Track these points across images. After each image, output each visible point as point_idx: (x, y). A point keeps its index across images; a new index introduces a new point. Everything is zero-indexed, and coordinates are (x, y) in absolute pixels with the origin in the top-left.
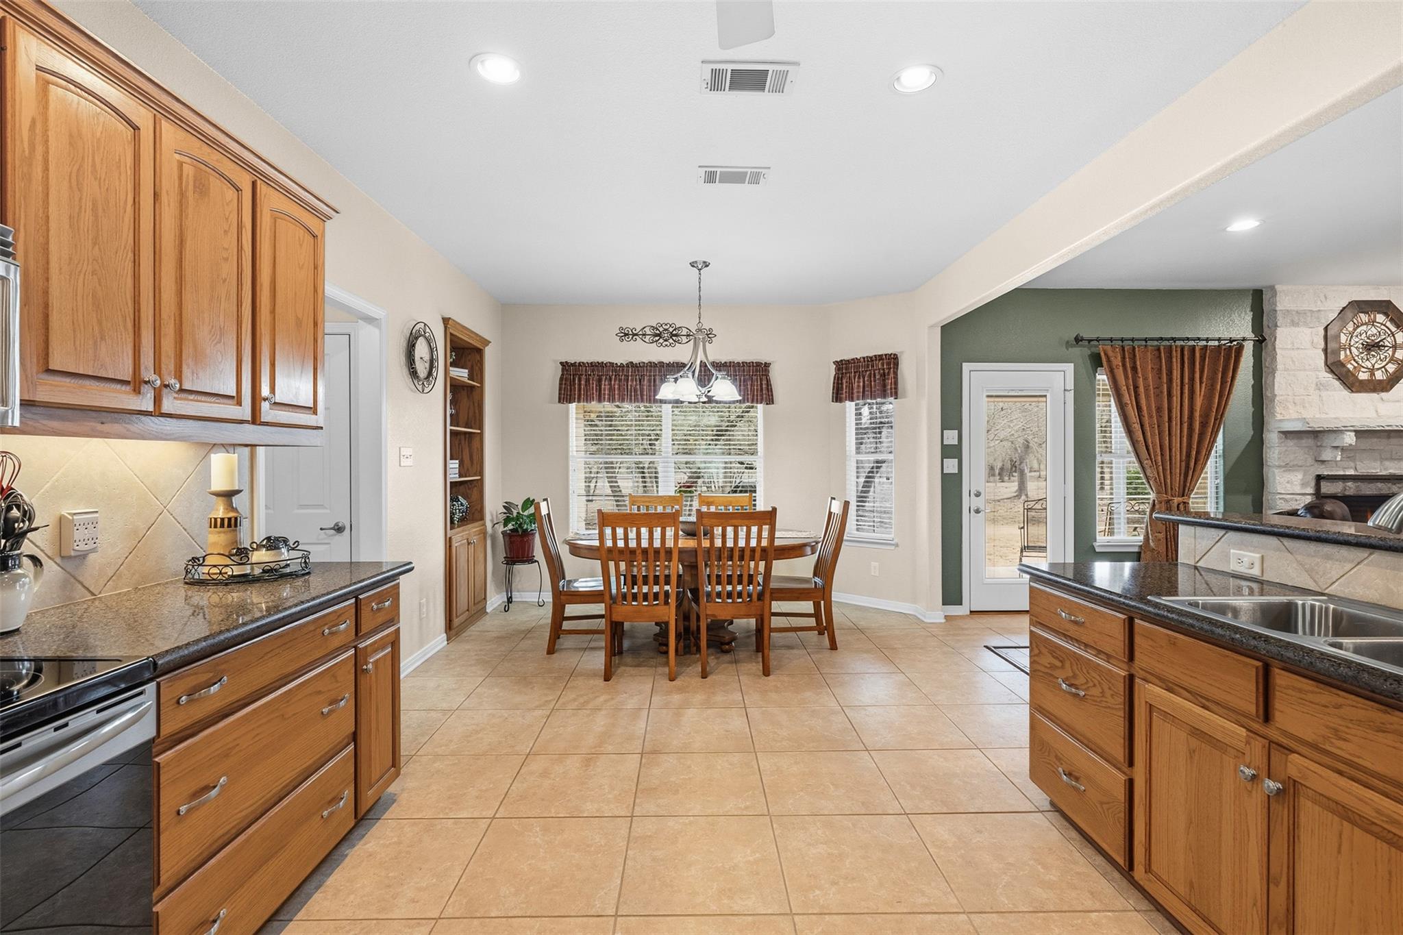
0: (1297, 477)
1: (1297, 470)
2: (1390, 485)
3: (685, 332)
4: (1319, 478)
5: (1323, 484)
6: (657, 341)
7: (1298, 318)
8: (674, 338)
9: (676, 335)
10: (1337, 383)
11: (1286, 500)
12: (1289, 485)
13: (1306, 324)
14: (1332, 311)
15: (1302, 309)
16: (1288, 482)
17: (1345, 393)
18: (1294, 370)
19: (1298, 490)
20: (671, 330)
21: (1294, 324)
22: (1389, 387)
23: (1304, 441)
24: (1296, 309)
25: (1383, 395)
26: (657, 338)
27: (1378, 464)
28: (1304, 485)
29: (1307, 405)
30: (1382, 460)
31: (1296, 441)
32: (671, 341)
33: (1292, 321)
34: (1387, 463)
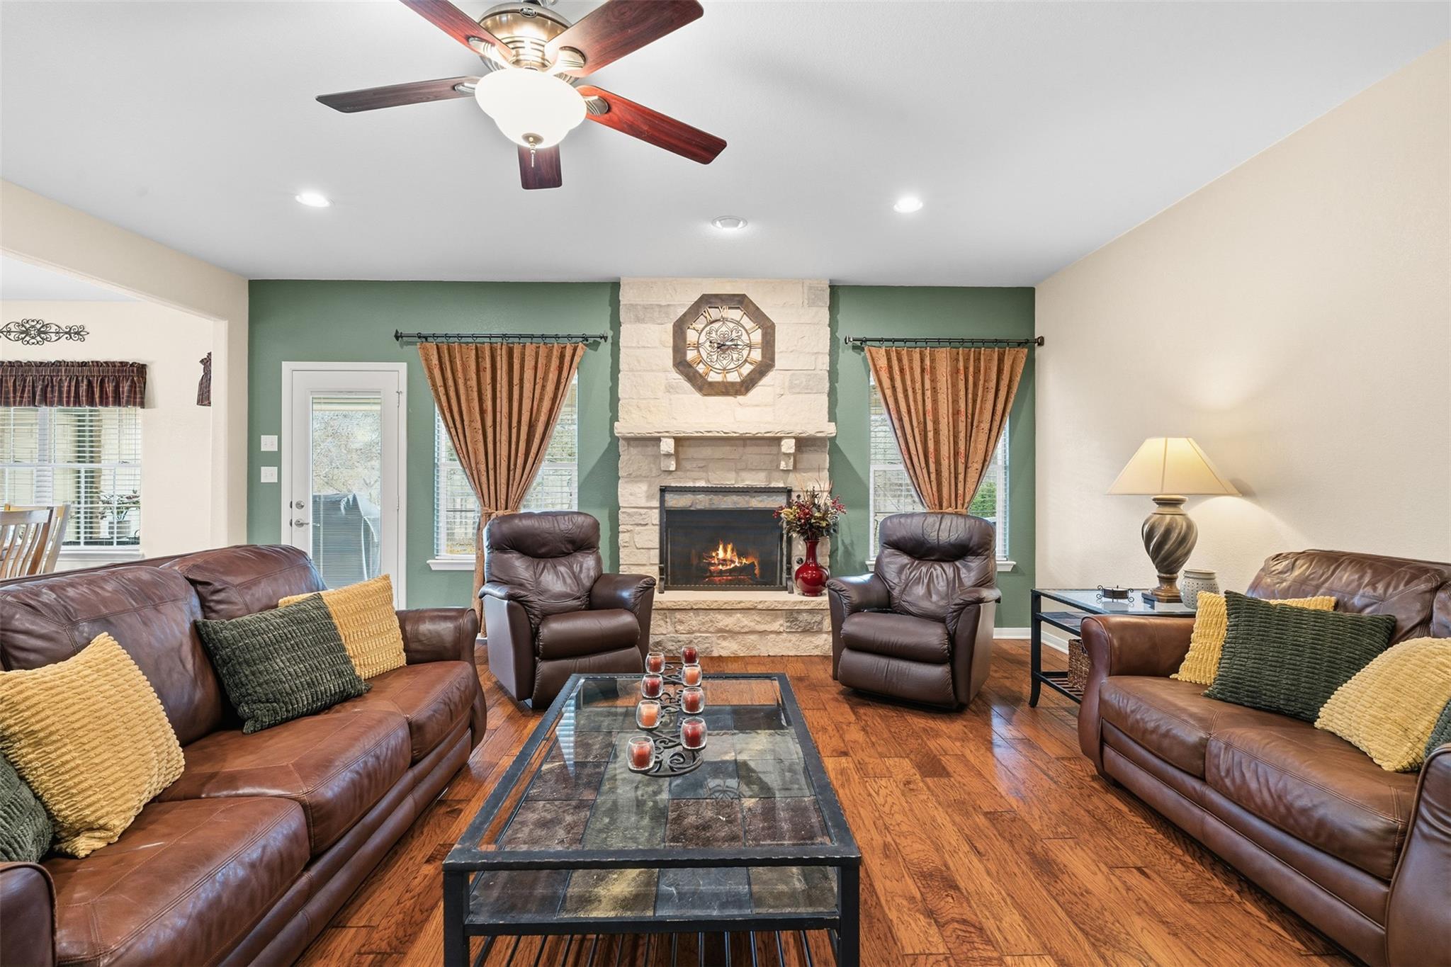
0: (641, 489)
1: (640, 481)
2: (747, 498)
3: (54, 329)
4: (663, 490)
5: (668, 496)
6: (23, 339)
7: (645, 313)
8: (42, 335)
9: (45, 333)
10: (687, 385)
11: (629, 514)
12: (632, 498)
13: (653, 321)
14: (683, 305)
15: (649, 303)
16: (631, 494)
17: (698, 395)
18: (640, 371)
19: (643, 503)
20: (38, 326)
21: (638, 320)
22: (743, 389)
23: (649, 449)
24: (642, 303)
25: (740, 398)
26: (23, 336)
27: (732, 475)
28: (649, 497)
29: (652, 409)
30: (737, 471)
31: (639, 449)
32: (38, 338)
33: (637, 316)
34: (744, 474)
